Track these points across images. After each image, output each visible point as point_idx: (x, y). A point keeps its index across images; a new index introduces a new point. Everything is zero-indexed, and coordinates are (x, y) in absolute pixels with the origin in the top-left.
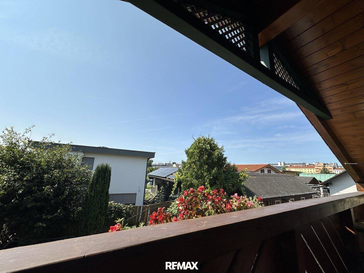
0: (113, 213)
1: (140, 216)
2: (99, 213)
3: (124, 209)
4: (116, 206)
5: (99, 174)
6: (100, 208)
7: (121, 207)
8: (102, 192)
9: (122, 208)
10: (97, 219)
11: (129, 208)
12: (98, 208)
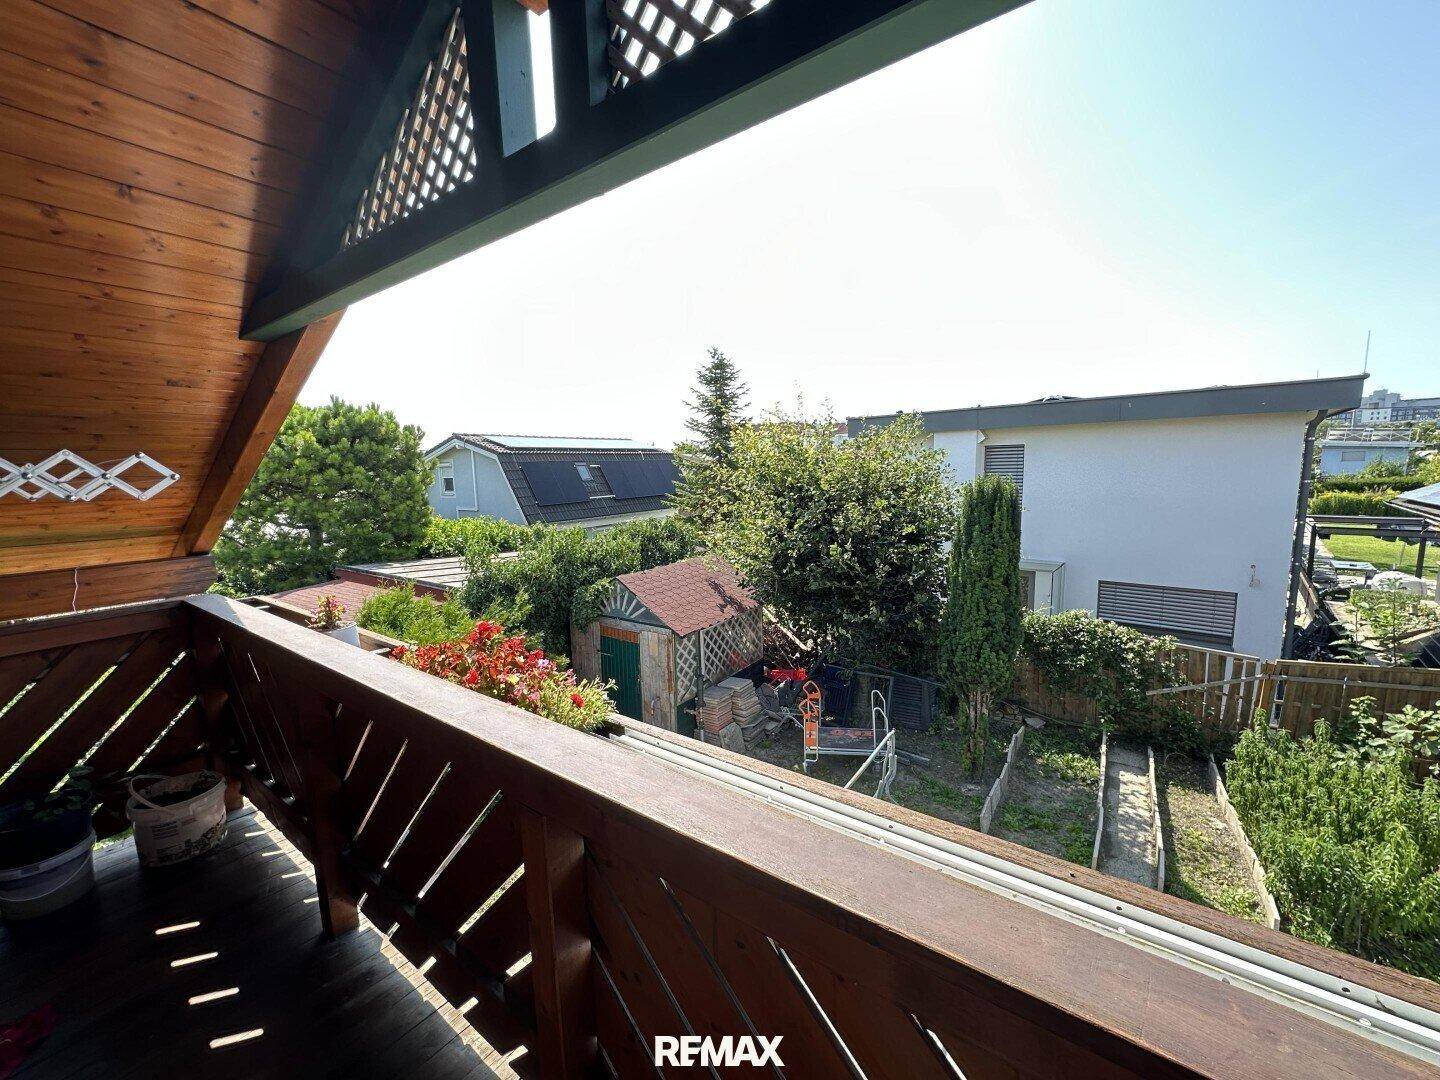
0: (1083, 652)
1: (1224, 699)
2: (987, 639)
3: (1132, 650)
4: (1095, 631)
5: (972, 513)
6: (987, 624)
7: (1117, 638)
8: (990, 575)
9: (1122, 642)
10: (979, 656)
11: (1158, 649)
12: (980, 622)
